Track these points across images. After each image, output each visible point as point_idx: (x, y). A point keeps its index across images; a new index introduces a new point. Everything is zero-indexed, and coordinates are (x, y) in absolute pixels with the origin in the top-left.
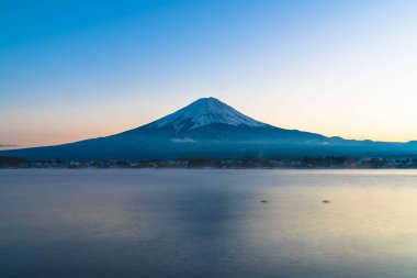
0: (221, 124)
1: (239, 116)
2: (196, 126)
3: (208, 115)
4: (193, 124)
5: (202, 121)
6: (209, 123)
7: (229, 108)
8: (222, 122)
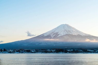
0: (70, 35)
1: (77, 31)
2: (60, 36)
3: (65, 31)
4: (59, 35)
5: (62, 33)
6: (65, 34)
7: (73, 28)
8: (71, 34)
